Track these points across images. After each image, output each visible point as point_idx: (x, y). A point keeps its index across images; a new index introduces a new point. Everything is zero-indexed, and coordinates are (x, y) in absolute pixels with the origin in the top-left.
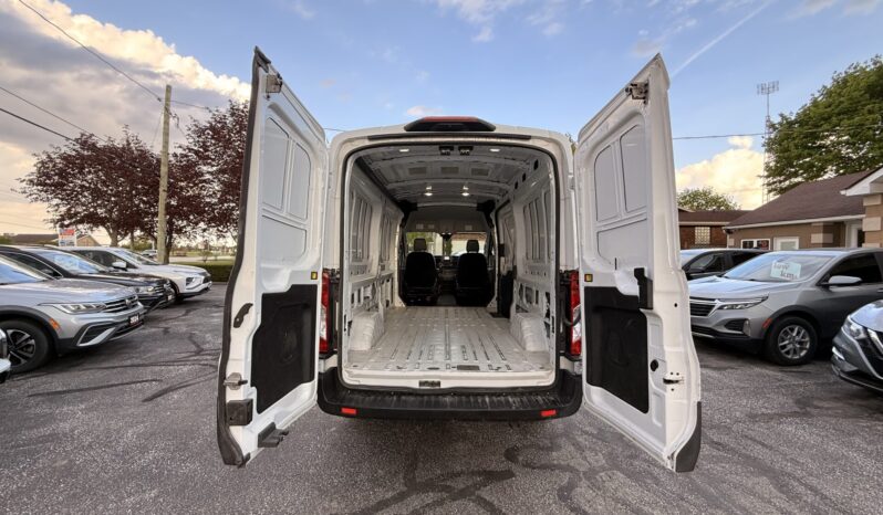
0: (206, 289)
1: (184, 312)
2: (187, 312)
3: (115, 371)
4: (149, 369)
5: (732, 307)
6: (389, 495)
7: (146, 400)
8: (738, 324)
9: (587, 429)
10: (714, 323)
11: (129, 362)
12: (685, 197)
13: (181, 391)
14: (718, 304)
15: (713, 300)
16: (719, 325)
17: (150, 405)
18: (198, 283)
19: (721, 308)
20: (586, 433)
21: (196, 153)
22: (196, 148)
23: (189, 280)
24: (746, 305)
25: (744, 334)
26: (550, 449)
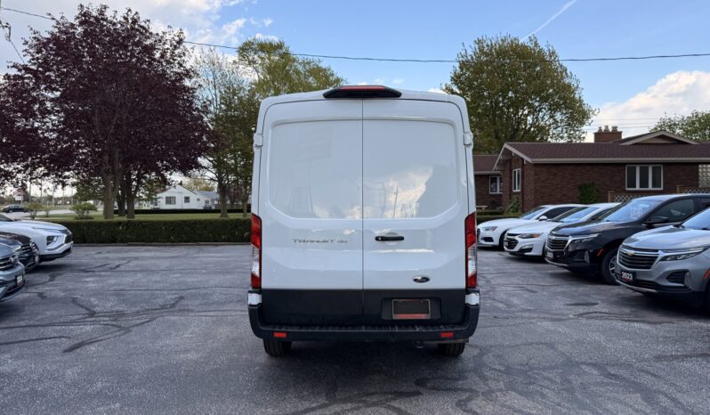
0: (68, 251)
1: (48, 278)
2: (52, 278)
3: (14, 330)
4: (50, 328)
5: (675, 258)
6: (315, 405)
7: (65, 351)
8: (679, 275)
9: (496, 367)
10: (657, 276)
11: (22, 323)
12: (693, 123)
13: (96, 344)
14: (661, 254)
15: (657, 251)
16: (661, 277)
17: (72, 355)
18: (60, 243)
19: (664, 259)
20: (495, 370)
21: (34, 73)
22: (34, 67)
23: (50, 239)
24: (688, 254)
25: (685, 287)
26: (457, 380)
